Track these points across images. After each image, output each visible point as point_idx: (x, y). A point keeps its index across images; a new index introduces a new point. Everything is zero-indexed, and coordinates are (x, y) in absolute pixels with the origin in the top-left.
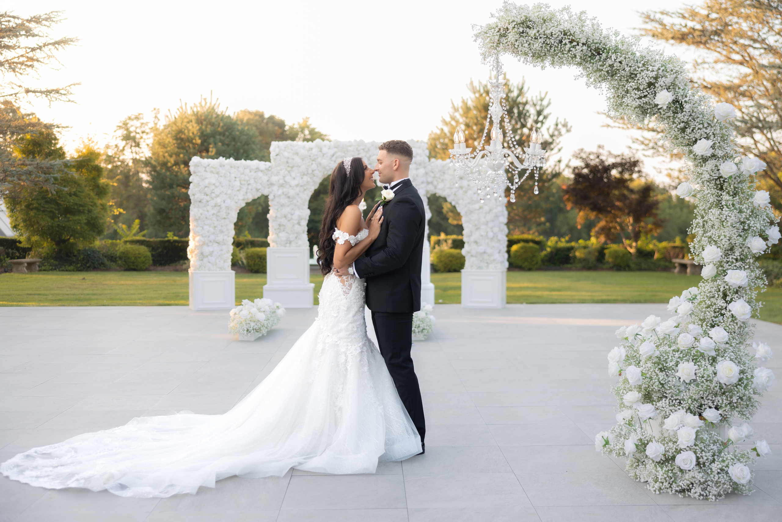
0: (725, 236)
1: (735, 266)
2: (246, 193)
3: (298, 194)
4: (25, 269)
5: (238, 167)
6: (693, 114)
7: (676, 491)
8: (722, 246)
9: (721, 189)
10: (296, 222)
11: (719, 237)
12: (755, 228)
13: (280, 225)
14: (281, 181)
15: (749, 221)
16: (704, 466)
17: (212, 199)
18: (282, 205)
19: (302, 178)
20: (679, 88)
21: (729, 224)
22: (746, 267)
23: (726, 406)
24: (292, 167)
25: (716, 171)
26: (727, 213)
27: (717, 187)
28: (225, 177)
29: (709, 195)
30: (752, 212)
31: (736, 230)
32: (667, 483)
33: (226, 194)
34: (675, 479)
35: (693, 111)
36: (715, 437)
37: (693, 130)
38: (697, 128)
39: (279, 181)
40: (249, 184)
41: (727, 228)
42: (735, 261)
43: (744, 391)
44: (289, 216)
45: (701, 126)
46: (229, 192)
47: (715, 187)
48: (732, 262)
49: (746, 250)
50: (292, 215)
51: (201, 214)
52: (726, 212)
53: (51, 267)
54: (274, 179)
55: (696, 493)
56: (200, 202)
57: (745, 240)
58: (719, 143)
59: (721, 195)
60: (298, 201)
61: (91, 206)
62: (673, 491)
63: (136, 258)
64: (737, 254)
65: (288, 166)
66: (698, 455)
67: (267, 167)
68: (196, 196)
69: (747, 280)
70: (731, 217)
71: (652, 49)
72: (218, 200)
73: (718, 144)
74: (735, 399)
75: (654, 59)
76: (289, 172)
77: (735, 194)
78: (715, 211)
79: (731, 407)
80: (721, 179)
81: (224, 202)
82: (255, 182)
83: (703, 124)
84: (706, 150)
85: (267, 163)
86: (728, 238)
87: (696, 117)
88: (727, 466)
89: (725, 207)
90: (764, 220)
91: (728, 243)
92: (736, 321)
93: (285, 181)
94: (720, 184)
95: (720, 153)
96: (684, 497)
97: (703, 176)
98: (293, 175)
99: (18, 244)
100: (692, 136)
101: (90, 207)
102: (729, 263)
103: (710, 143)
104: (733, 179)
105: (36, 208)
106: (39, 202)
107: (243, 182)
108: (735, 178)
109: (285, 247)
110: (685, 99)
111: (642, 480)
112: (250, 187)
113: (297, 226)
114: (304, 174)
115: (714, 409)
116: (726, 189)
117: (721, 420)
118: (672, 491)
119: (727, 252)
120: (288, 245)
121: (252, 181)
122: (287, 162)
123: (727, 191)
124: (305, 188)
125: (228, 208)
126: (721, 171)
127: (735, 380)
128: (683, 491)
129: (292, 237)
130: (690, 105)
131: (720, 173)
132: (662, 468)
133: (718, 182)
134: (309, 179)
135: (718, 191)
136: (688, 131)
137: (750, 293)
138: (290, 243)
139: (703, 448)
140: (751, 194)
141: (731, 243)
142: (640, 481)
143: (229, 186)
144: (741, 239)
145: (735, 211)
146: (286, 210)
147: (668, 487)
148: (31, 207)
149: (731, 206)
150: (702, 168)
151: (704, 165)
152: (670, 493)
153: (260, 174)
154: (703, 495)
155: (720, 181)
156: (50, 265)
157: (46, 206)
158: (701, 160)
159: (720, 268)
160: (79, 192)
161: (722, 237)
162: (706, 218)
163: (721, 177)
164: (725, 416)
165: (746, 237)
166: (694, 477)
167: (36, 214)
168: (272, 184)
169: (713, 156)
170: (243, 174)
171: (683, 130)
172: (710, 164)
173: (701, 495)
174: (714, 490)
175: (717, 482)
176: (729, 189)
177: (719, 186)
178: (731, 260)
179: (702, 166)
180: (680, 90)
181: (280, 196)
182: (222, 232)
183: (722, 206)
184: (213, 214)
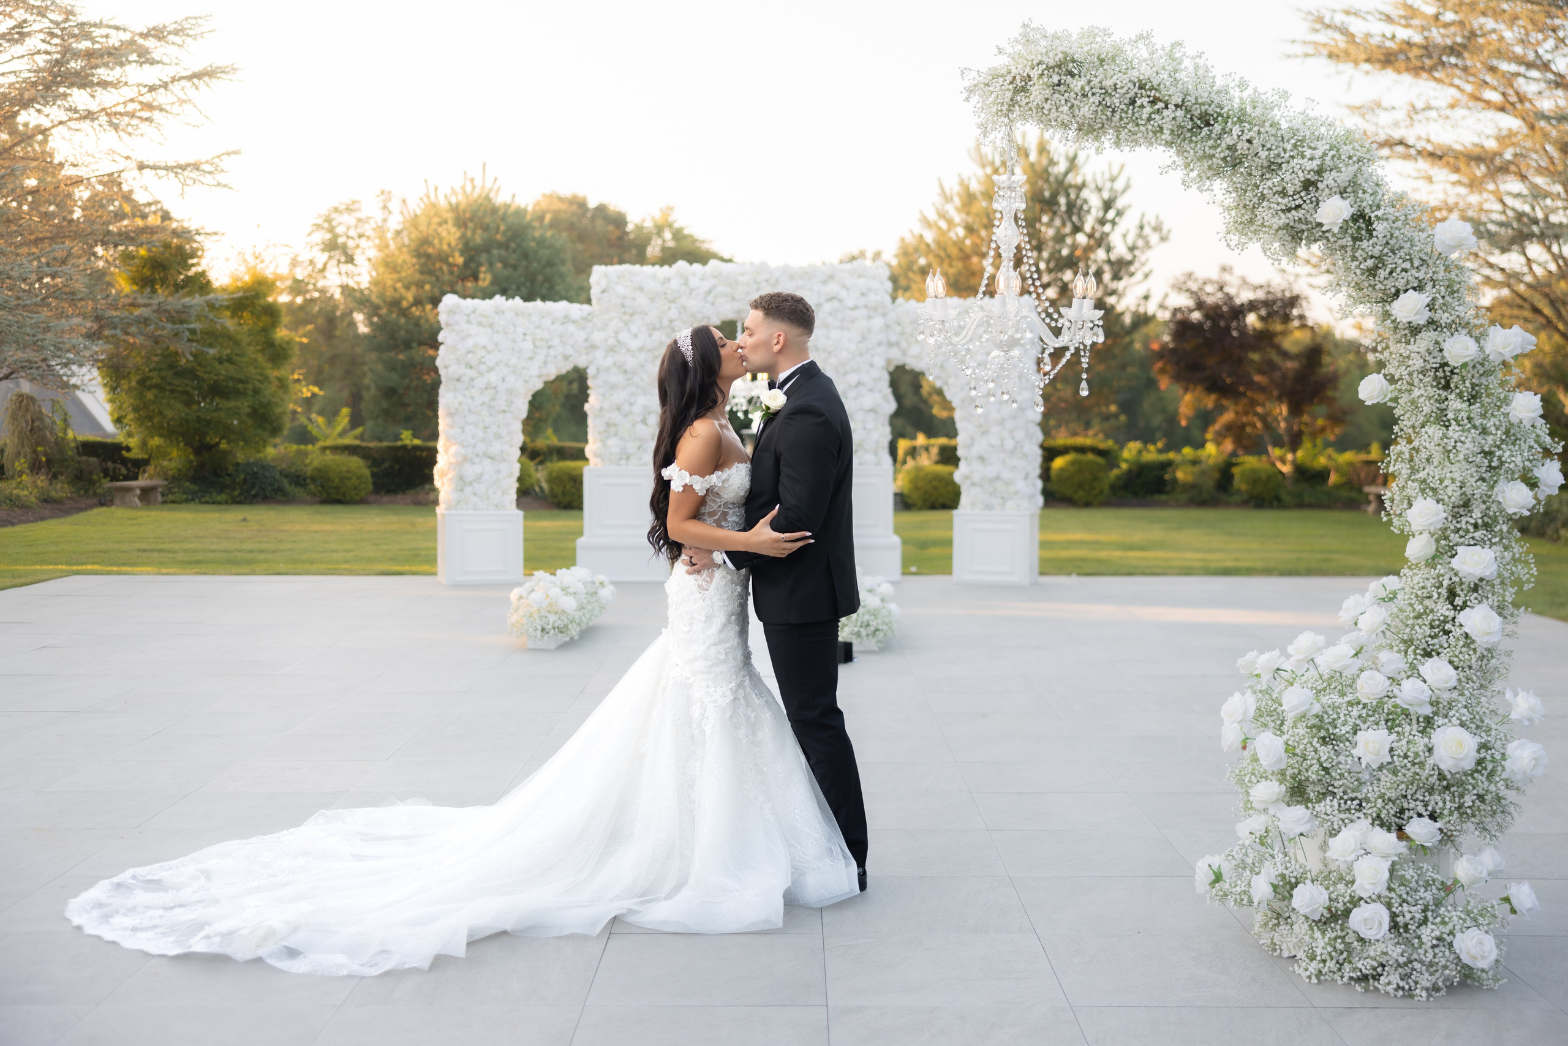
0: (1453, 480)
1: (1473, 538)
2: (545, 363)
4: (137, 500)
5: (530, 315)
6: (1392, 242)
7: (1351, 978)
8: (1446, 499)
9: (1447, 387)
11: (1441, 481)
12: (1512, 466)
13: (608, 425)
14: (611, 341)
15: (1501, 452)
16: (1407, 930)
20: (1364, 192)
21: (1461, 457)
22: (1494, 540)
23: (1451, 813)
25: (1436, 353)
26: (1456, 436)
27: (1439, 383)
28: (505, 333)
29: (1422, 400)
30: (1507, 432)
31: (1474, 469)
32: (1334, 961)
33: (506, 365)
34: (1350, 953)
35: (1392, 235)
36: (1429, 874)
37: (1391, 273)
38: (1399, 269)
39: (606, 340)
40: (550, 347)
41: (1458, 465)
42: (1471, 529)
43: (1486, 783)
44: (626, 407)
45: (1407, 265)
47: (1434, 384)
48: (1467, 531)
49: (1494, 507)
50: (631, 405)
52: (1454, 432)
53: (185, 496)
54: (597, 337)
55: (1389, 983)
56: (458, 380)
57: (1492, 487)
58: (1443, 297)
59: (1447, 399)
61: (259, 381)
62: (1345, 979)
63: (342, 479)
64: (1477, 514)
65: (625, 313)
66: (1394, 909)
67: (585, 313)
68: (450, 370)
69: (1495, 567)
70: (1463, 442)
71: (1312, 114)
73: (1441, 301)
74: (1468, 800)
75: (1317, 133)
77: (1473, 399)
78: (1434, 431)
79: (1461, 814)
80: (1446, 368)
81: (504, 380)
82: (562, 342)
83: (1411, 260)
84: (1417, 313)
85: (585, 307)
86: (1459, 484)
87: (1397, 246)
88: (1451, 933)
89: (1453, 423)
90: (1531, 447)
91: (1459, 493)
92: (1472, 646)
93: (618, 342)
94: (1445, 377)
95: (1444, 318)
96: (1367, 990)
97: (1410, 363)
99: (124, 452)
100: (1389, 283)
101: (258, 384)
102: (1461, 532)
103: (1423, 298)
104: (1469, 368)
105: (157, 386)
106: (163, 373)
108: (1474, 367)
110: (1376, 213)
111: (1286, 954)
112: (552, 352)
113: (640, 427)
115: (1426, 820)
116: (1457, 387)
117: (1440, 841)
118: (1342, 977)
119: (1456, 510)
120: (623, 461)
121: (556, 342)
122: (623, 306)
123: (1458, 391)
125: (510, 391)
126: (1445, 353)
127: (1469, 765)
128: (1364, 978)
129: (631, 447)
130: (1385, 224)
131: (1443, 357)
132: (1323, 933)
133: (1440, 374)
135: (1441, 392)
136: (1382, 273)
137: (1501, 591)
139: (1405, 896)
140: (1506, 397)
141: (1464, 494)
142: (1280, 956)
144: (1484, 487)
145: (1473, 431)
146: (620, 397)
147: (1335, 970)
148: (148, 383)
149: (1466, 421)
150: (1409, 347)
151: (1412, 340)
152: (1340, 982)
153: (571, 328)
154: (1403, 989)
155: (1444, 371)
156: (184, 493)
157: (177, 382)
158: (1407, 332)
159: (1443, 542)
160: (237, 355)
161: (1447, 482)
162: (1416, 444)
163: (1446, 364)
164: (1449, 833)
165: (1495, 482)
166: (1386, 954)
167: (156, 397)
168: (593, 346)
169: (1431, 322)
170: (539, 327)
171: (1372, 272)
172: (1426, 340)
173: (1399, 987)
174: (1426, 980)
175: (1431, 964)
176: (1461, 387)
177: (1443, 381)
178: (1464, 527)
179: (1408, 343)
180: (1367, 196)
182: (498, 437)
183: (1448, 420)
184: (483, 404)
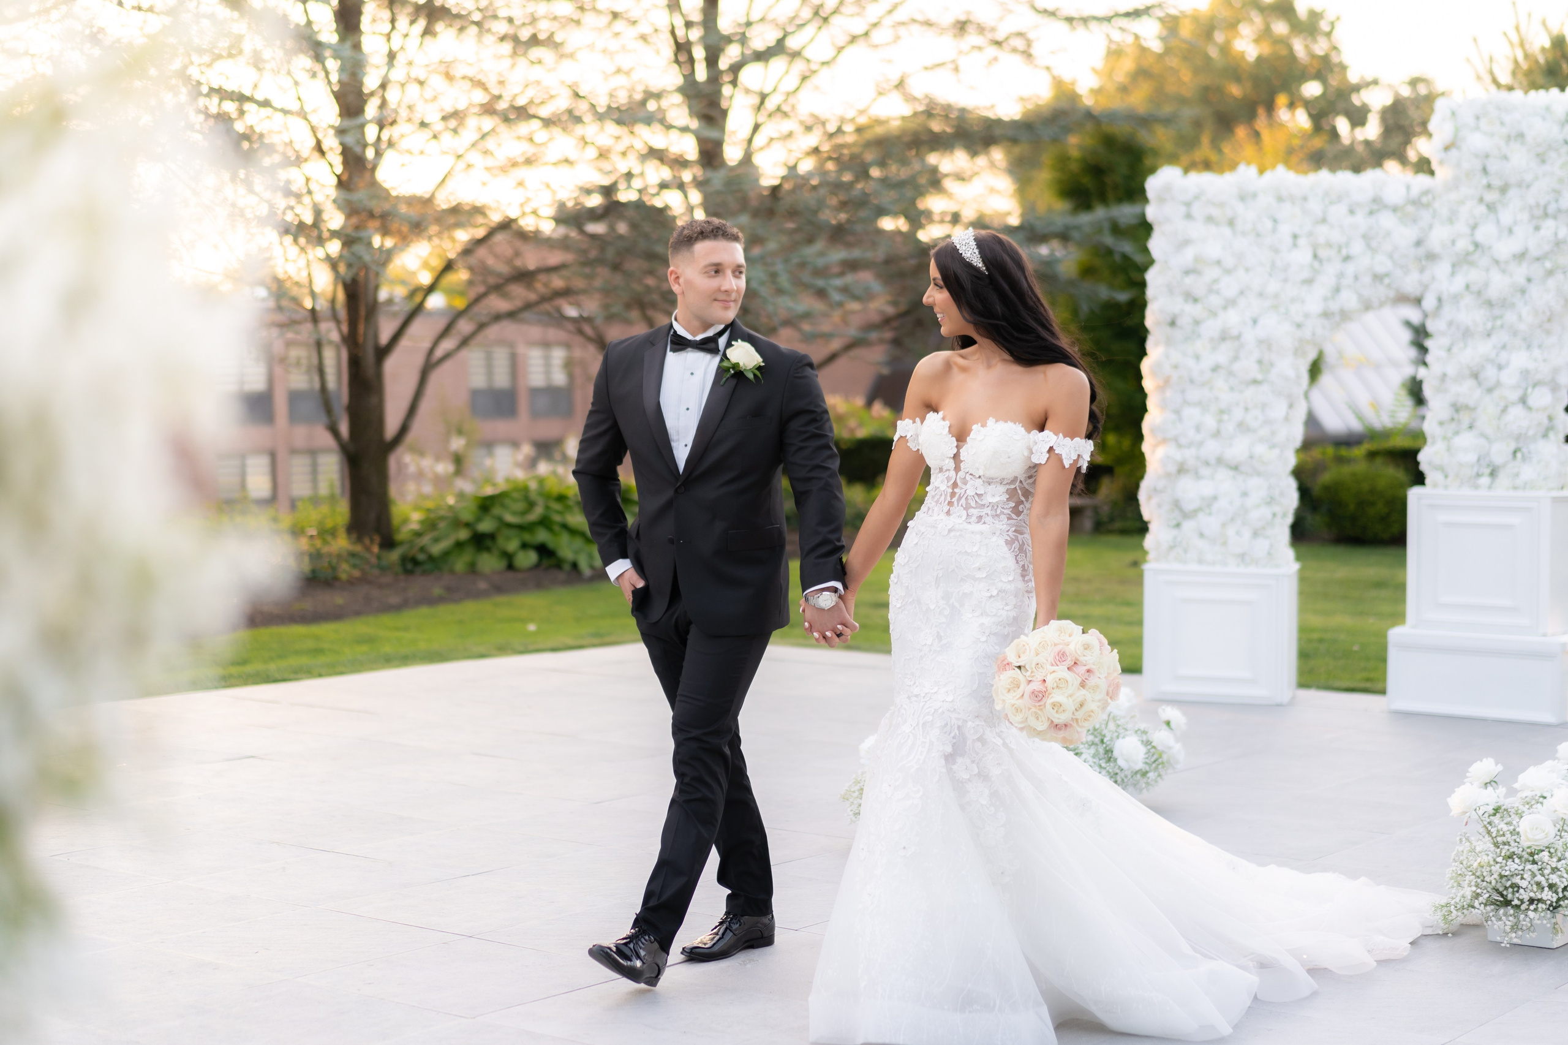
2: (1337, 290)
3: (1523, 291)
5: (1305, 199)
10: (1514, 396)
14: (1463, 244)
17: (1213, 314)
18: (1467, 334)
19: (1537, 228)
24: (1504, 190)
33: (1261, 295)
39: (1453, 242)
40: (1347, 258)
44: (1490, 373)
46: (1273, 286)
50: (1500, 367)
51: (1176, 367)
54: (1438, 236)
60: (1520, 318)
65: (1489, 186)
67: (1418, 188)
72: (1232, 318)
76: (1491, 207)
81: (1255, 321)
82: (1369, 246)
93: (1477, 245)
98: (1506, 216)
107: (1323, 253)
109: (1476, 487)
112: (1350, 269)
113: (1516, 411)
114: (1546, 215)
120: (1485, 480)
121: (1357, 247)
122: (1485, 170)
124: (1548, 265)
125: (1266, 344)
129: (1500, 452)
138: (1493, 474)
143: (1273, 265)
153: (1387, 220)
168: (1431, 257)
170: (1324, 220)
181: (1456, 298)
182: (1243, 427)
184: (1216, 369)
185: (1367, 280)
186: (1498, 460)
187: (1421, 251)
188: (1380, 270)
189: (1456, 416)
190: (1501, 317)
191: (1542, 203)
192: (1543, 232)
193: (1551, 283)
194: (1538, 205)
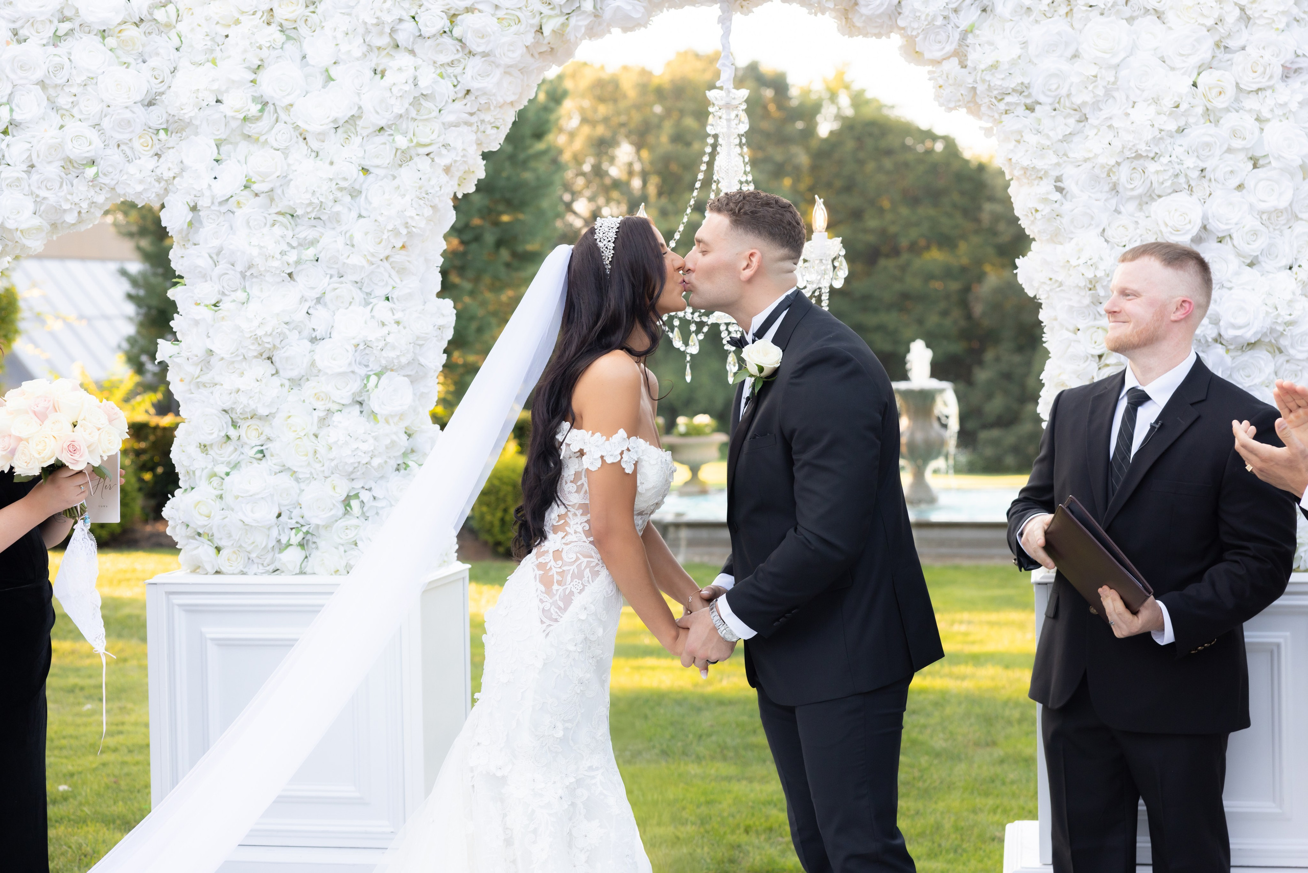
3: (355, 193)
10: (343, 393)
14: (237, 103)
18: (250, 274)
19: (379, 72)
39: (218, 99)
44: (296, 350)
50: (315, 339)
54: (189, 88)
76: (289, 32)
98: (318, 49)
109: (276, 569)
113: (348, 423)
120: (292, 556)
121: (30, 106)
124: (402, 141)
129: (318, 502)
134: (428, 78)
138: (307, 544)
153: (88, 55)
168: (175, 126)
181: (226, 206)
185: (52, 170)
186: (316, 517)
187: (156, 116)
188: (78, 151)
189: (233, 433)
190: (313, 243)
191: (388, 19)
192: (390, 77)
193: (406, 175)
194: (379, 23)
